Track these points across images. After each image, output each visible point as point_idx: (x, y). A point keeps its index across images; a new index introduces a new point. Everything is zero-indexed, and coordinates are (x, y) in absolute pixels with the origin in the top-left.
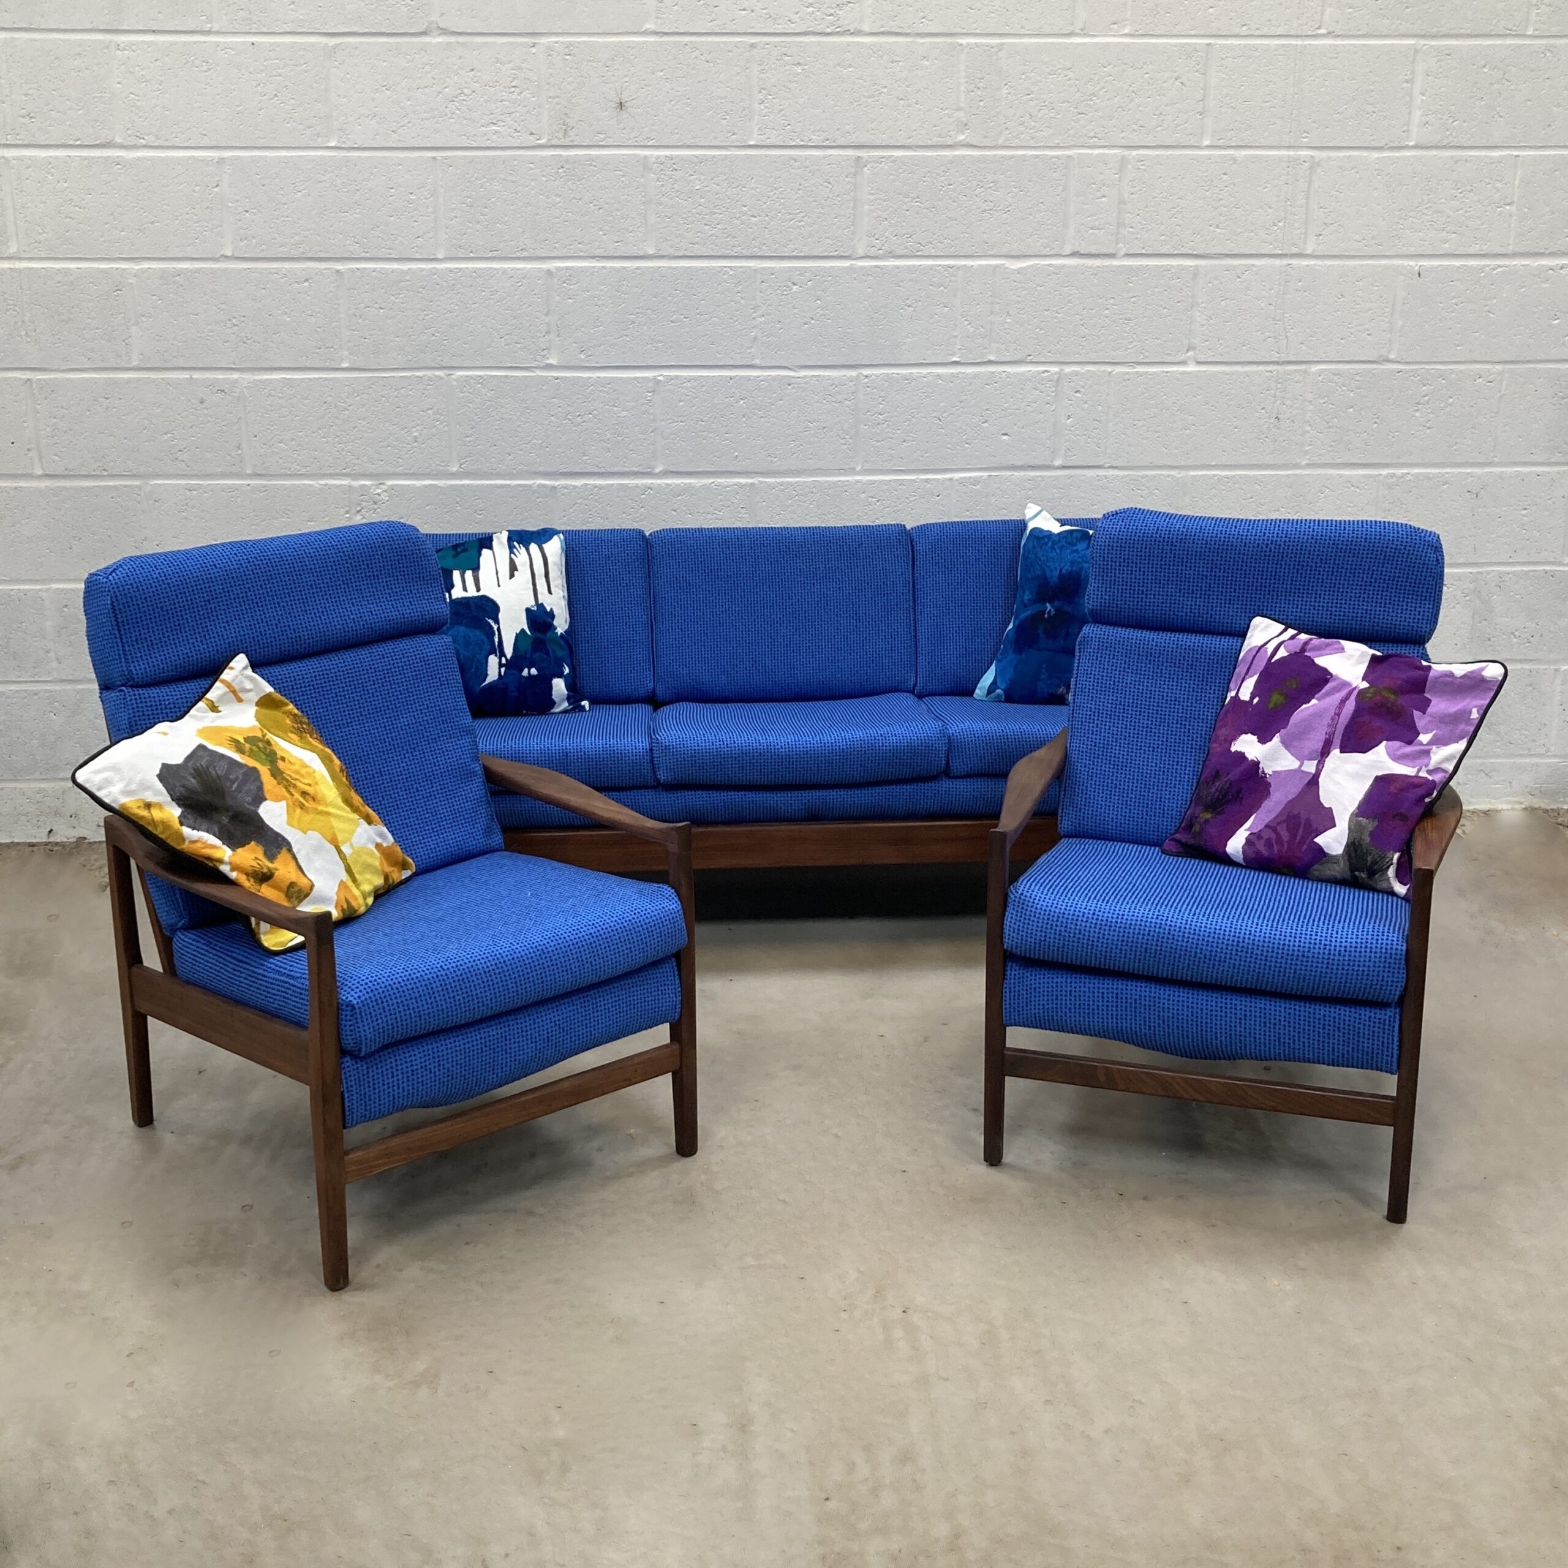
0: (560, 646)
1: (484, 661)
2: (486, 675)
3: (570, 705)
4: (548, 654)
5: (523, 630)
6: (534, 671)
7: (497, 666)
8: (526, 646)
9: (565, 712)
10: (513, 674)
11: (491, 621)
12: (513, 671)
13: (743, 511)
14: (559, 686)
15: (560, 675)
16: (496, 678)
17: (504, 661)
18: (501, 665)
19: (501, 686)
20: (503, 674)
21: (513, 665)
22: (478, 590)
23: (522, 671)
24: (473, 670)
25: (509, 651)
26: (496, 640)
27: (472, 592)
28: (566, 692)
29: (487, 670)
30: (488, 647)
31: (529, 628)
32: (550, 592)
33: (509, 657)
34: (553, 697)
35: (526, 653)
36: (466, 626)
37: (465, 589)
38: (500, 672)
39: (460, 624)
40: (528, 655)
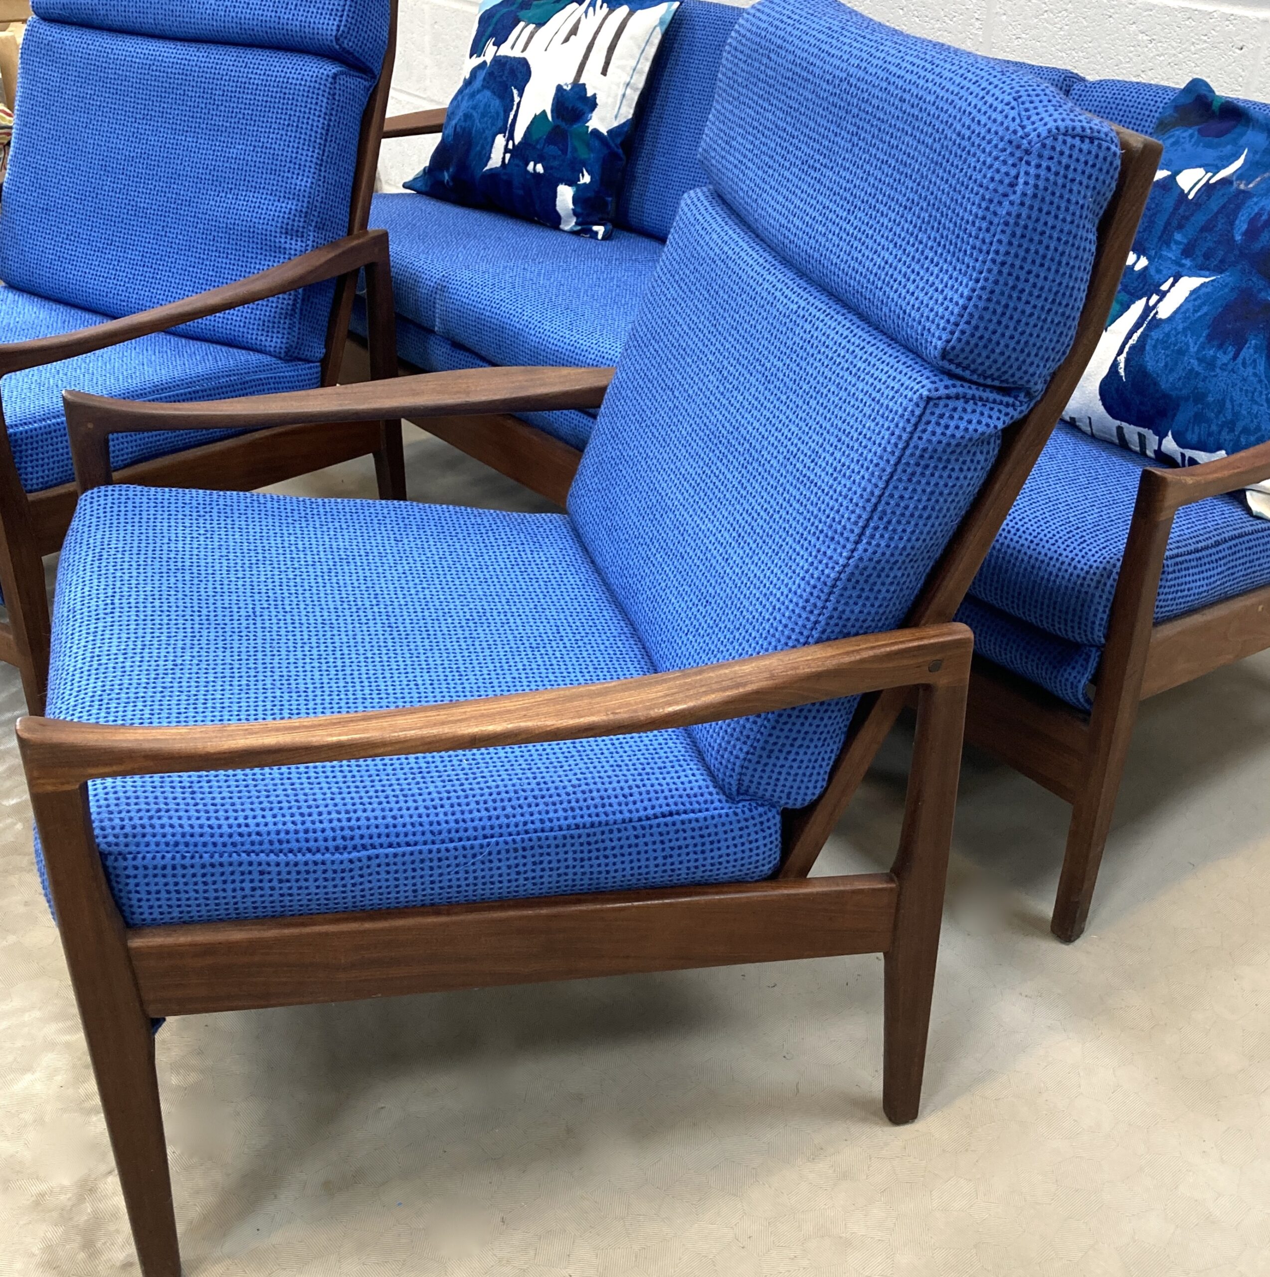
0: (588, 145)
1: (490, 139)
2: (489, 158)
3: (577, 224)
4: (564, 152)
5: (544, 112)
6: (540, 168)
7: (502, 150)
8: (542, 132)
9: (572, 233)
10: (517, 165)
11: (515, 92)
12: (517, 161)
13: (977, 24)
14: (565, 195)
15: (571, 183)
16: (499, 164)
17: (510, 146)
18: (506, 150)
19: (505, 177)
20: (507, 161)
21: (520, 153)
22: (523, 51)
23: (527, 164)
24: (478, 148)
25: (519, 136)
26: (511, 117)
27: (516, 53)
28: (571, 206)
29: (490, 152)
30: (500, 124)
31: (552, 111)
32: (604, 72)
33: (516, 143)
34: (558, 208)
35: (537, 142)
36: (494, 93)
37: (512, 47)
38: (504, 158)
39: (488, 88)
40: (538, 147)
